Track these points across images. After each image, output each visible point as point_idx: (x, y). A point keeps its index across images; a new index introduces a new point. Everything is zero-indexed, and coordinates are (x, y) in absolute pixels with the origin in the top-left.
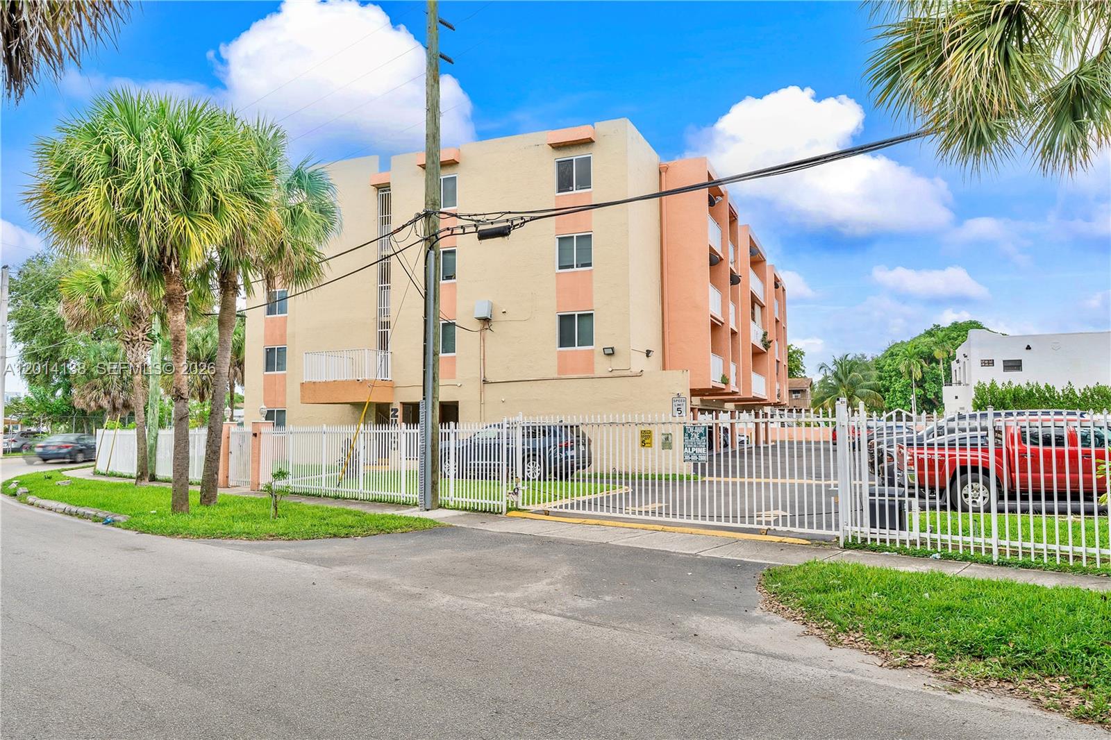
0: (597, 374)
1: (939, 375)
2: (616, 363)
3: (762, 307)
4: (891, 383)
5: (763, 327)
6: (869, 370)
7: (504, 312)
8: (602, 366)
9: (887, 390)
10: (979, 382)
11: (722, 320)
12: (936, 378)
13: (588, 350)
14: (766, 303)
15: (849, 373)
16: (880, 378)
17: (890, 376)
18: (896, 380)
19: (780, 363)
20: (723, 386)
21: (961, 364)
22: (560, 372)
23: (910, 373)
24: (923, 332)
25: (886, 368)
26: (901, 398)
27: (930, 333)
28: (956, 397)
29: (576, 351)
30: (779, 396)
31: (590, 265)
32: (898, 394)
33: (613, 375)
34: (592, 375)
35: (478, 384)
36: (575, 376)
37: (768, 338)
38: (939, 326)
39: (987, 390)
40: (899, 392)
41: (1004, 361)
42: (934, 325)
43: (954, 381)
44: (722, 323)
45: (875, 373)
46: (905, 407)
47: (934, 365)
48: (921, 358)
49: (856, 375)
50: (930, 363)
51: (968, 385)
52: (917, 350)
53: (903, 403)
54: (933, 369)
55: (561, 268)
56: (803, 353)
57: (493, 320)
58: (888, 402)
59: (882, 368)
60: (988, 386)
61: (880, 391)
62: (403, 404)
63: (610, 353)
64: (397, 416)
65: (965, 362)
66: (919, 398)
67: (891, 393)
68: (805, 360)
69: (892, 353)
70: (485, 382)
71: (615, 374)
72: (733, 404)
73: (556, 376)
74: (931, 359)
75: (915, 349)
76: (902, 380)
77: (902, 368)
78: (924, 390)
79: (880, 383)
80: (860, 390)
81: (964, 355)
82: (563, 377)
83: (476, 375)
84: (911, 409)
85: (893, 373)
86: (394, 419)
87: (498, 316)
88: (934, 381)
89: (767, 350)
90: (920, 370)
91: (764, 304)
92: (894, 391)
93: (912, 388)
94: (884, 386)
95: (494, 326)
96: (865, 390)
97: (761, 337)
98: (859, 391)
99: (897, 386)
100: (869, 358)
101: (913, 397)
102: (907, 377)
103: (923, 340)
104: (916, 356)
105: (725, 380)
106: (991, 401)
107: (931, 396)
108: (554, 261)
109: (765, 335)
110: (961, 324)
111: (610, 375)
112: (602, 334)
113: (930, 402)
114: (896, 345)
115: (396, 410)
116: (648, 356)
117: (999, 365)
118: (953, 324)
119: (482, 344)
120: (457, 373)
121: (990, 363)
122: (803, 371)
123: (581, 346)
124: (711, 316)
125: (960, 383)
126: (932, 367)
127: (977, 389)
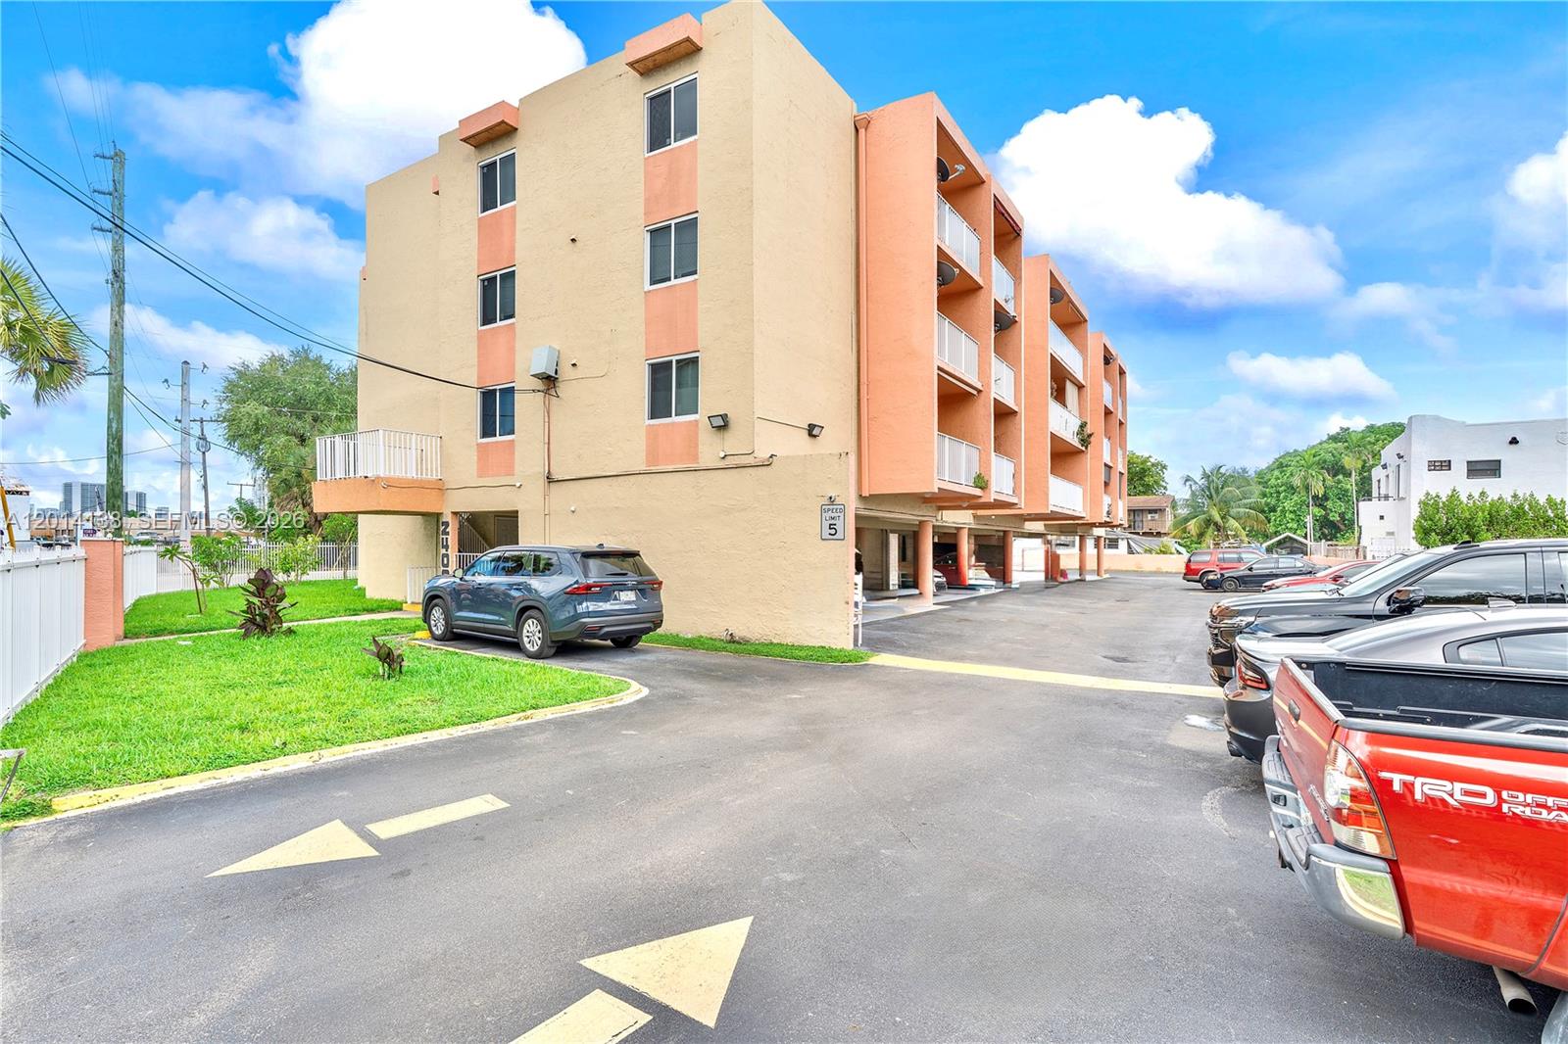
0: (703, 464)
1: (1347, 491)
2: (732, 442)
3: (1080, 387)
4: (1278, 500)
5: (1081, 415)
6: (1249, 485)
7: (574, 365)
8: (711, 448)
9: (1273, 510)
10: (1428, 494)
11: (979, 386)
12: (1343, 495)
13: (690, 422)
14: (1086, 382)
15: (1222, 488)
16: (1264, 495)
17: (1278, 492)
18: (1286, 498)
19: (1112, 470)
20: (978, 492)
21: (1390, 470)
22: (649, 463)
23: (1307, 488)
24: (1325, 438)
25: (1273, 482)
26: (1292, 520)
27: (1334, 438)
28: (1382, 517)
29: (673, 424)
30: (1109, 513)
31: (695, 273)
32: (1290, 516)
33: (731, 465)
34: (694, 466)
35: (542, 482)
36: (670, 468)
37: (1088, 430)
38: (1349, 429)
39: (1441, 505)
40: (1291, 512)
41: (1468, 462)
42: (1342, 429)
43: (1375, 494)
44: (979, 391)
45: (1257, 489)
46: (1298, 532)
47: (1340, 477)
48: (1323, 468)
49: (1231, 490)
50: (1334, 476)
51: (1403, 499)
52: (1318, 458)
53: (1295, 526)
54: (1339, 482)
55: (653, 282)
56: (1165, 467)
57: (560, 380)
58: (1274, 525)
59: (1266, 483)
60: (1444, 499)
61: (1263, 512)
62: (455, 513)
63: (722, 424)
64: (448, 533)
65: (1399, 466)
66: (1317, 520)
67: (1278, 513)
68: (1167, 475)
69: (1281, 463)
70: (550, 480)
71: (730, 461)
72: (1043, 523)
73: (643, 468)
74: (1337, 470)
75: (1314, 456)
76: (1295, 498)
77: (1297, 481)
78: (1325, 508)
79: (1263, 501)
80: (1235, 510)
81: (1398, 455)
82: (654, 469)
83: (540, 469)
84: (1306, 534)
85: (1283, 488)
86: (444, 537)
87: (566, 372)
88: (1340, 499)
89: (1086, 448)
90: (1321, 484)
91: (1083, 383)
92: (1283, 511)
93: (1308, 507)
94: (1267, 504)
95: (563, 389)
96: (1242, 510)
97: (1076, 429)
98: (1233, 511)
99: (1288, 505)
100: (1252, 473)
101: (1309, 520)
102: (1303, 493)
103: (1325, 445)
104: (1315, 467)
105: (981, 482)
106: (1447, 522)
107: (1335, 517)
108: (643, 273)
109: (1083, 426)
110: (1379, 427)
111: (722, 464)
112: (711, 395)
113: (1333, 525)
114: (1288, 454)
115: (446, 524)
116: (811, 435)
117: (1460, 468)
118: (1368, 427)
119: (547, 420)
120: (516, 467)
121: (1446, 465)
122: (1165, 488)
123: (680, 415)
124: (939, 369)
125: (1387, 497)
126: (1339, 480)
127: (1423, 504)
